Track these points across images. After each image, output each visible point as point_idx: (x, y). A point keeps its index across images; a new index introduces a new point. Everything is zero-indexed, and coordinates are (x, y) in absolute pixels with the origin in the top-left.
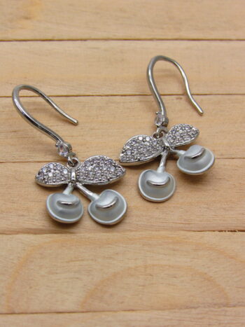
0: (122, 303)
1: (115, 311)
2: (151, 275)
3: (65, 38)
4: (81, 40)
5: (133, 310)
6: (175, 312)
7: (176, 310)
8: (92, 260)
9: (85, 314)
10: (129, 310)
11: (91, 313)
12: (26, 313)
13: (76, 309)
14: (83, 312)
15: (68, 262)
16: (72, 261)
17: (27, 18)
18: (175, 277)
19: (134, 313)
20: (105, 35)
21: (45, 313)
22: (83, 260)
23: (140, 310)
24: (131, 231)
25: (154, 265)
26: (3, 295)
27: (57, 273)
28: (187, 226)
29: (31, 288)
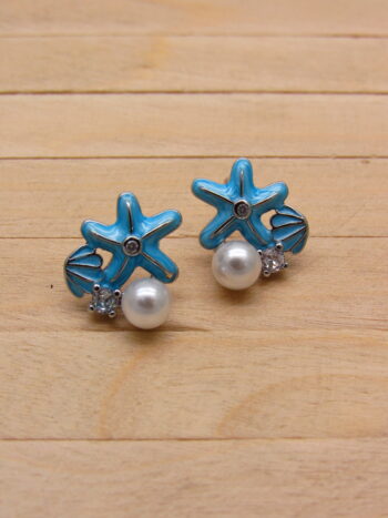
0: (282, 426)
1: (272, 439)
2: (328, 389)
3: (201, 89)
4: (224, 92)
5: (299, 438)
6: (366, 441)
7: (368, 439)
8: (236, 367)
9: (223, 443)
10: (294, 438)
11: (233, 441)
12: (130, 439)
13: (209, 435)
14: (220, 439)
15: (199, 369)
16: (205, 368)
17: (145, 67)
18: (366, 393)
19: (301, 442)
20: (257, 86)
21: (161, 440)
22: (222, 367)
23: (311, 438)
24: (296, 329)
25: (332, 375)
26: (95, 412)
27: (180, 384)
28: (382, 323)
29: (139, 404)
